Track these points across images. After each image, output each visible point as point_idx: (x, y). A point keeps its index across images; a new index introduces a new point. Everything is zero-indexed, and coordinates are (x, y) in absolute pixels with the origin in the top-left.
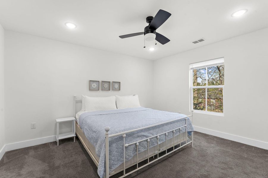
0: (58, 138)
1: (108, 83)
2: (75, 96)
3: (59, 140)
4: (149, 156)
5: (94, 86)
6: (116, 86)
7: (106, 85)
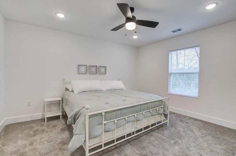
0: (46, 116)
1: (95, 67)
2: (65, 78)
3: (47, 118)
4: (127, 133)
5: (82, 69)
6: (103, 70)
7: (93, 69)
